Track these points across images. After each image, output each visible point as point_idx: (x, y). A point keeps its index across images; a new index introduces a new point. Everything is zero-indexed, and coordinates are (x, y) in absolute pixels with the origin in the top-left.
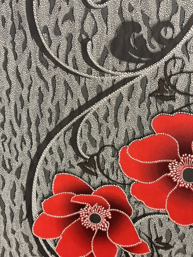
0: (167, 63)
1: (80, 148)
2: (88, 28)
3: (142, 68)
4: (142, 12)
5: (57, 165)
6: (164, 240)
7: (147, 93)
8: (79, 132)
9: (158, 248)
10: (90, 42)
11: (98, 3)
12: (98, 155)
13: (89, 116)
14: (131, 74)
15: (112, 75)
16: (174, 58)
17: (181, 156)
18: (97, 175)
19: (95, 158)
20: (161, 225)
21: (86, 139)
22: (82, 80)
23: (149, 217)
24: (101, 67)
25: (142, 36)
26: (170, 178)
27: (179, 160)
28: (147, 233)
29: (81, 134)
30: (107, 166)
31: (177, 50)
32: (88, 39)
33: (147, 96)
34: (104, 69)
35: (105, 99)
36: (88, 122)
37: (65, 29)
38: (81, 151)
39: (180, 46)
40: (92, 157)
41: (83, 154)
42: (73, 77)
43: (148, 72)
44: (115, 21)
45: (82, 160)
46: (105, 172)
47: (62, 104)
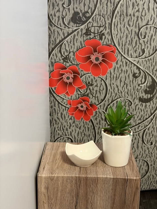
0: (88, 24)
1: (62, 53)
2: (64, 14)
3: (81, 26)
4: (80, 9)
5: (55, 60)
6: (91, 83)
7: (83, 33)
8: (62, 48)
9: (89, 86)
10: (65, 18)
11: (67, 7)
12: (68, 55)
13: (65, 42)
14: (77, 28)
15: (72, 28)
16: (90, 22)
17: (94, 53)
18: (68, 63)
19: (68, 56)
20: (89, 77)
21: (64, 50)
22: (63, 30)
23: (86, 75)
24: (68, 26)
25: (80, 16)
26: (91, 61)
27: (93, 55)
28: (85, 81)
29: (63, 49)
30: (71, 59)
31: (90, 20)
32: (64, 17)
33: (83, 34)
34: (69, 26)
35: (70, 36)
36: (65, 44)
37: (57, 14)
38: (63, 54)
39: (91, 19)
40: (66, 56)
41: (63, 55)
42: (60, 29)
43: (83, 27)
44: (72, 12)
45: (63, 58)
46: (71, 61)
47: (56, 38)
